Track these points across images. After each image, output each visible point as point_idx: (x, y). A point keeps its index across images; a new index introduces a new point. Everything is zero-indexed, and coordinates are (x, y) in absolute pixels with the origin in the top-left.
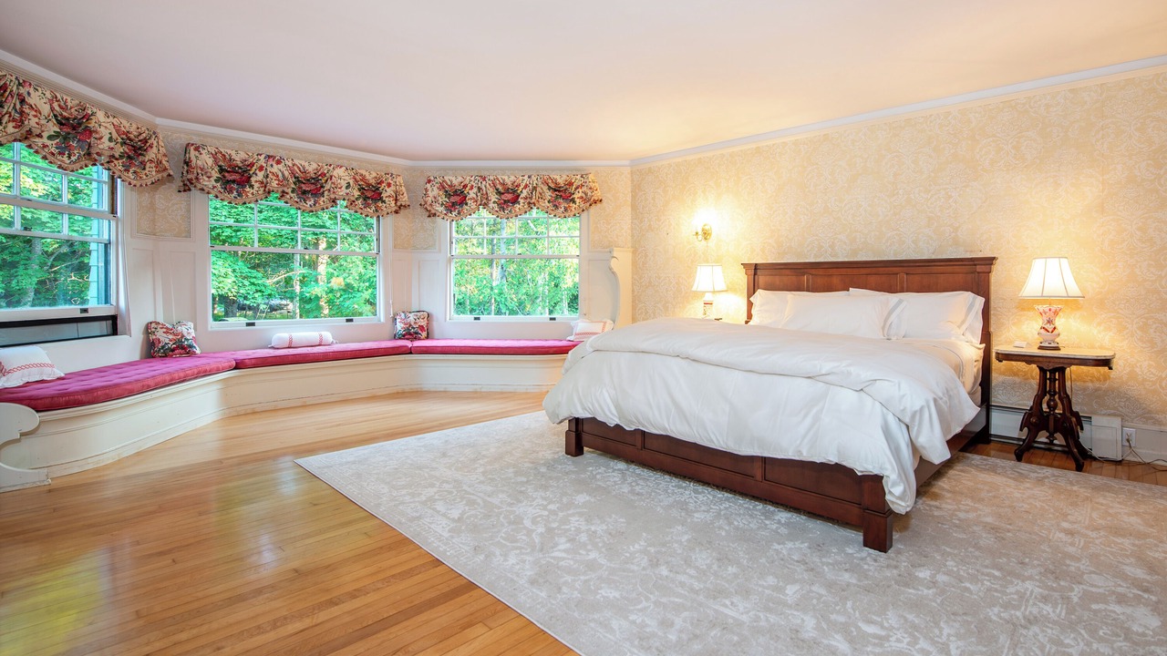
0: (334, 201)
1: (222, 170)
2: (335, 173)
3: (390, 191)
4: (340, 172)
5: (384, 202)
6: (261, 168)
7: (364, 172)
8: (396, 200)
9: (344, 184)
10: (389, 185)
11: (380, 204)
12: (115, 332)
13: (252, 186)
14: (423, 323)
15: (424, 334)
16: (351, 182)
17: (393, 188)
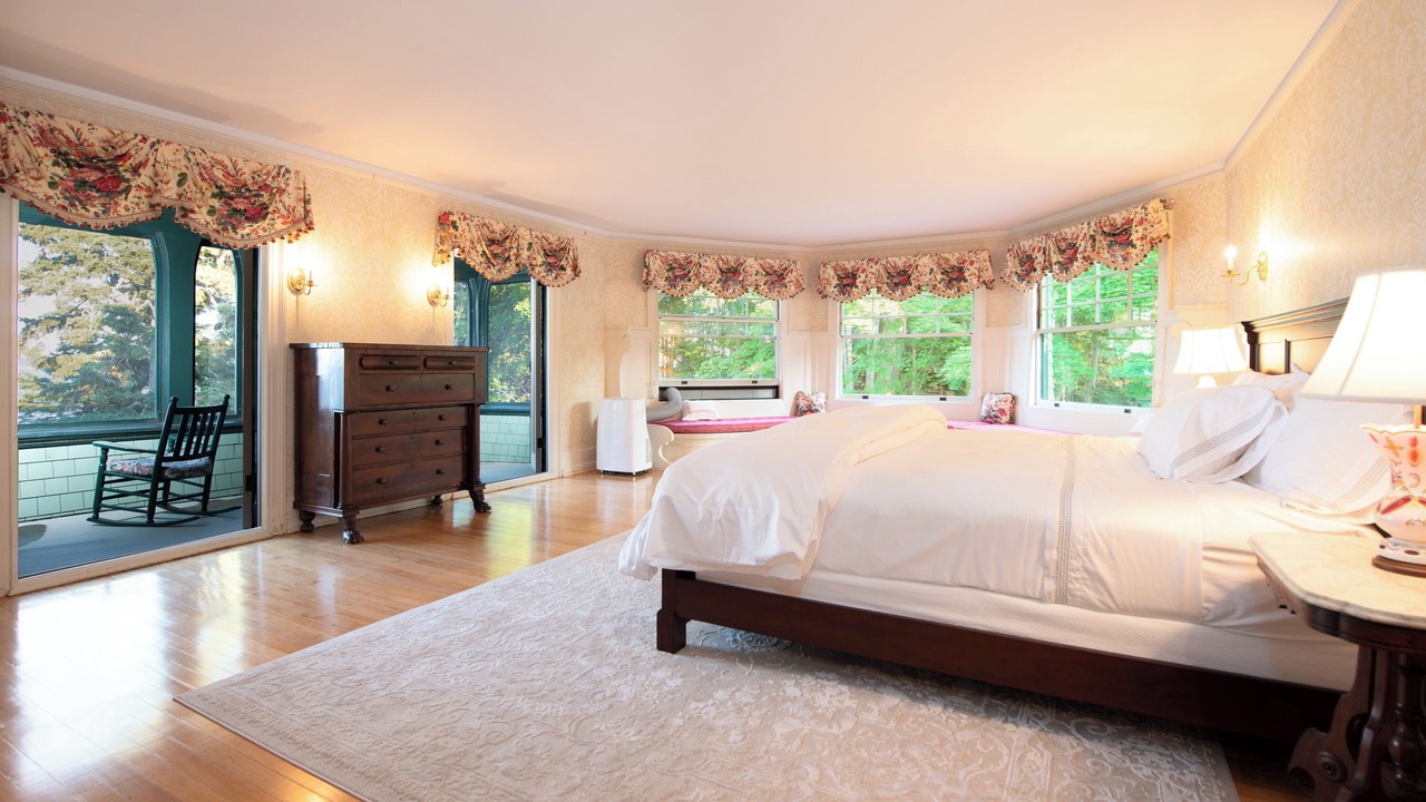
0: (919, 288)
1: (840, 278)
2: (920, 263)
3: (973, 269)
4: (925, 260)
5: (966, 281)
6: (864, 271)
7: (946, 255)
8: (979, 277)
9: (928, 270)
10: (972, 263)
11: (963, 283)
12: (777, 396)
13: (857, 287)
14: (1006, 406)
15: (1005, 418)
16: (935, 268)
17: (976, 265)
